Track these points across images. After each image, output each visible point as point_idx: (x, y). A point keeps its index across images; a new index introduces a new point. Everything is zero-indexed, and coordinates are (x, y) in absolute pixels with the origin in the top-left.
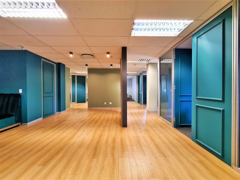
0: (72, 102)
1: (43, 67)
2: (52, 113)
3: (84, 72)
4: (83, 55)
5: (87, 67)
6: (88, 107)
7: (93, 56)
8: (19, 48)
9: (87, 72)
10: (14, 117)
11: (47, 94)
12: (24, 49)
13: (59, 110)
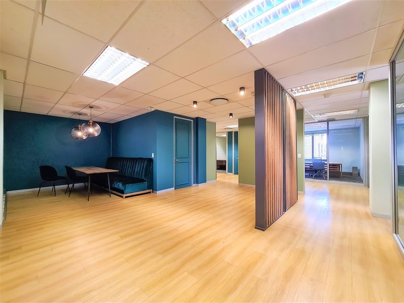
0: (228, 172)
1: (176, 126)
2: (188, 185)
3: (235, 126)
4: (212, 100)
5: (231, 117)
6: (239, 182)
7: (227, 99)
8: (150, 110)
9: (237, 126)
10: (146, 182)
11: (181, 160)
12: (153, 110)
13: (197, 182)
